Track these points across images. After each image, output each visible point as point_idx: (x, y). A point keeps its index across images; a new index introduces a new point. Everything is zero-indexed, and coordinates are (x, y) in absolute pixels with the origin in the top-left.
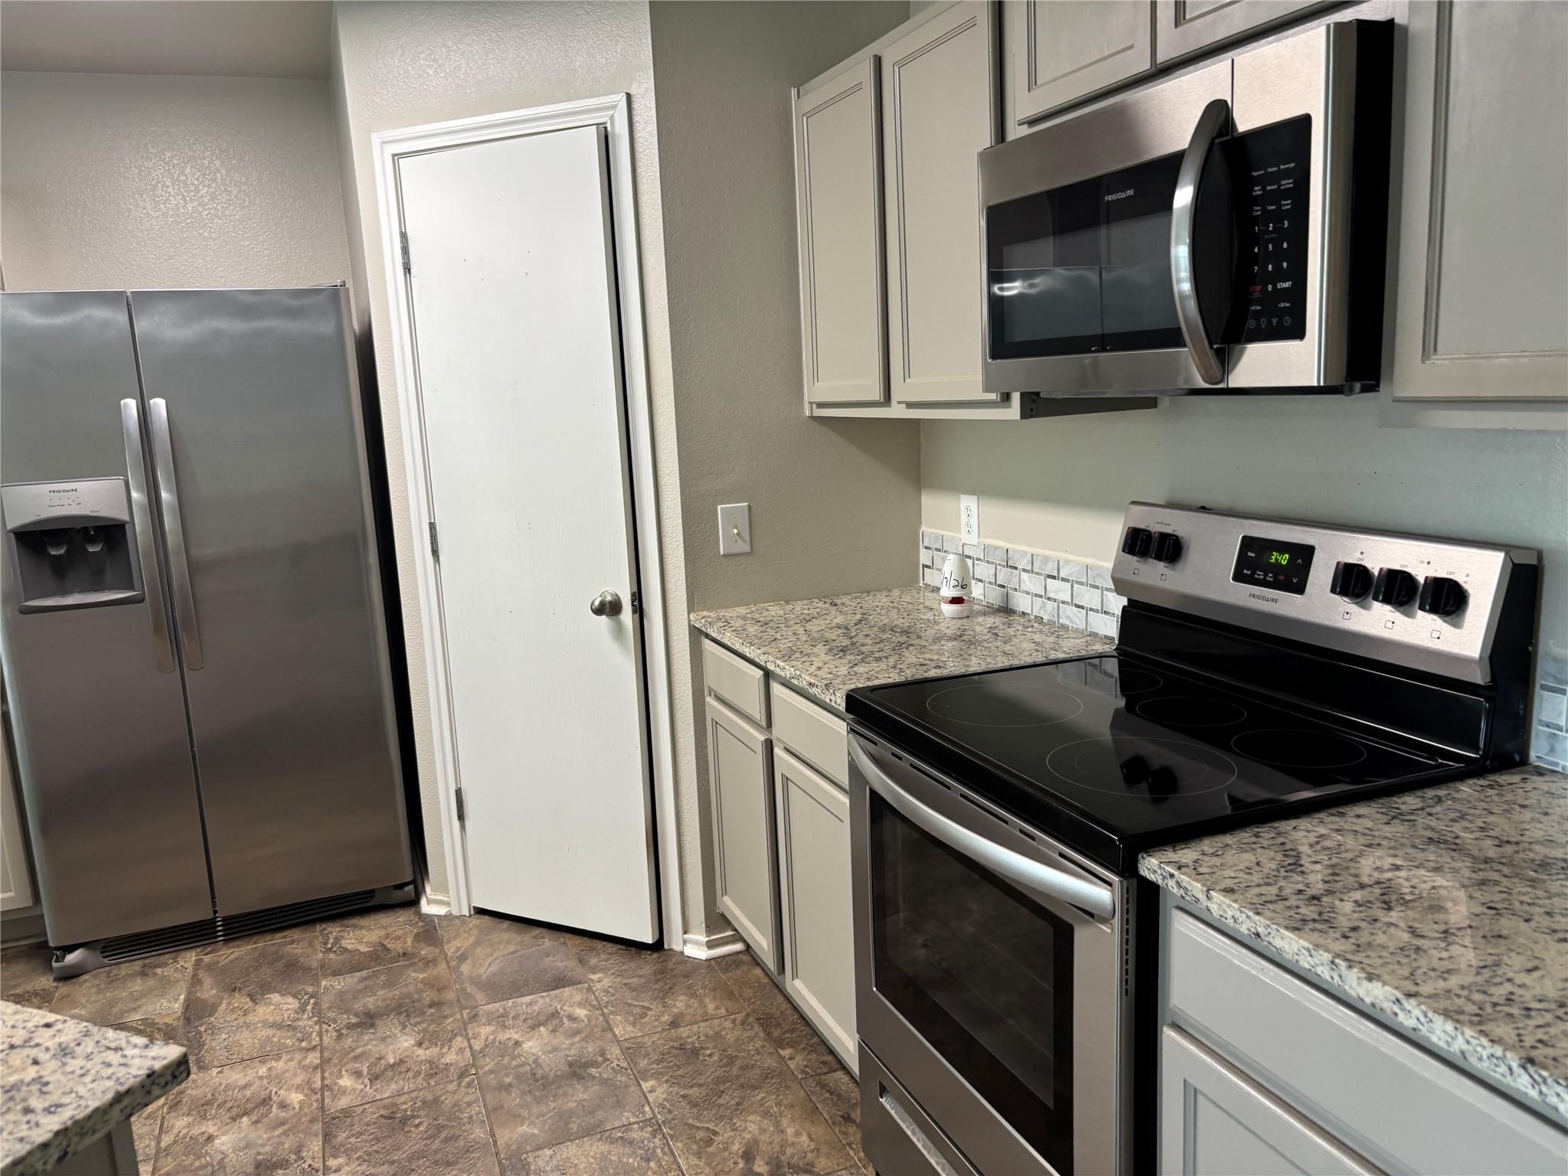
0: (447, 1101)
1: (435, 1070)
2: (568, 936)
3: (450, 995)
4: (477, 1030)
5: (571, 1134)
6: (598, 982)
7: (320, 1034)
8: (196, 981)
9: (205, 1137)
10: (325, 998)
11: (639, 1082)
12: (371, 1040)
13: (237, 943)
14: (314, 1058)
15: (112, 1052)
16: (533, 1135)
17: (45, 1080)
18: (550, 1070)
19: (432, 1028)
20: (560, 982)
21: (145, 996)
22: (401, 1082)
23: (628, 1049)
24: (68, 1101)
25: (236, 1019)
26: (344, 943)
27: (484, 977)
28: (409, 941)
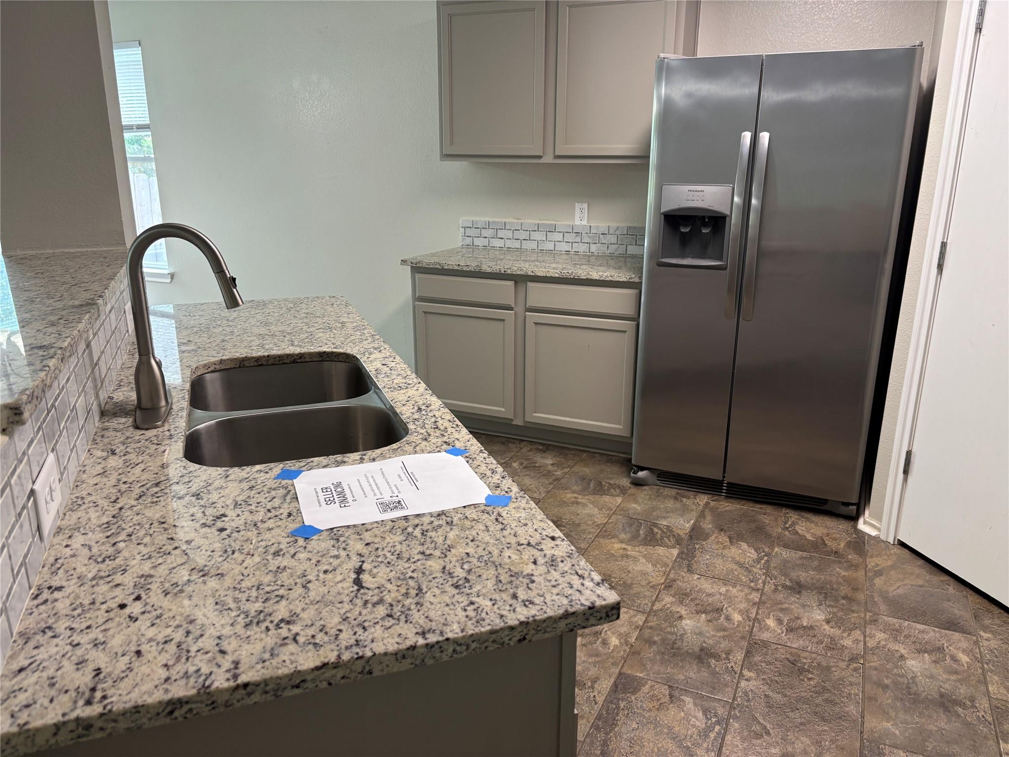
0: (836, 674)
1: (833, 646)
2: (971, 592)
3: (861, 597)
4: (873, 632)
5: (925, 751)
6: (986, 640)
7: (764, 583)
8: (702, 515)
9: (678, 615)
10: (774, 560)
11: (998, 741)
12: (795, 602)
13: (732, 500)
14: (755, 596)
15: (578, 577)
16: (894, 733)
17: (533, 578)
18: (924, 691)
19: (840, 614)
20: (952, 625)
21: (673, 512)
22: (807, 642)
23: (998, 708)
24: (538, 602)
25: (717, 549)
26: (798, 528)
27: (891, 595)
28: (842, 545)
